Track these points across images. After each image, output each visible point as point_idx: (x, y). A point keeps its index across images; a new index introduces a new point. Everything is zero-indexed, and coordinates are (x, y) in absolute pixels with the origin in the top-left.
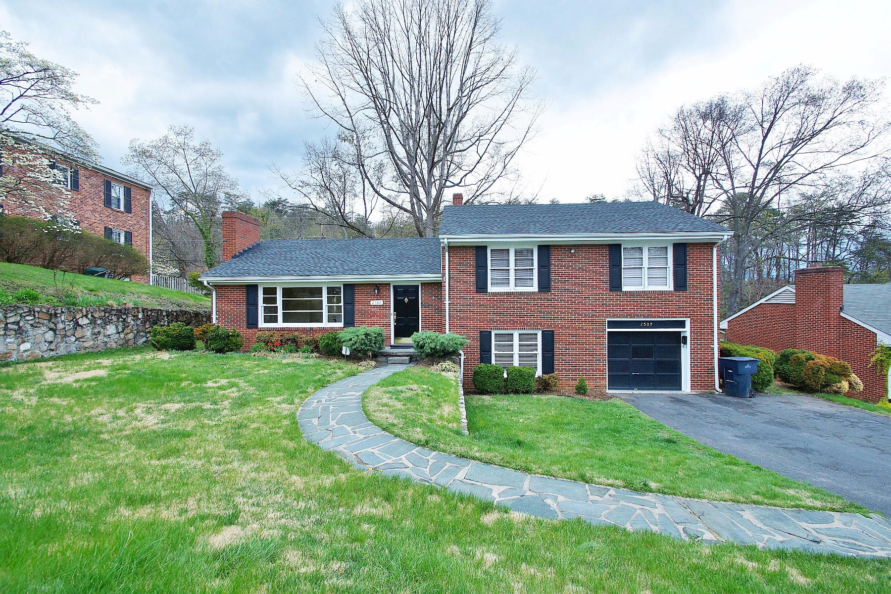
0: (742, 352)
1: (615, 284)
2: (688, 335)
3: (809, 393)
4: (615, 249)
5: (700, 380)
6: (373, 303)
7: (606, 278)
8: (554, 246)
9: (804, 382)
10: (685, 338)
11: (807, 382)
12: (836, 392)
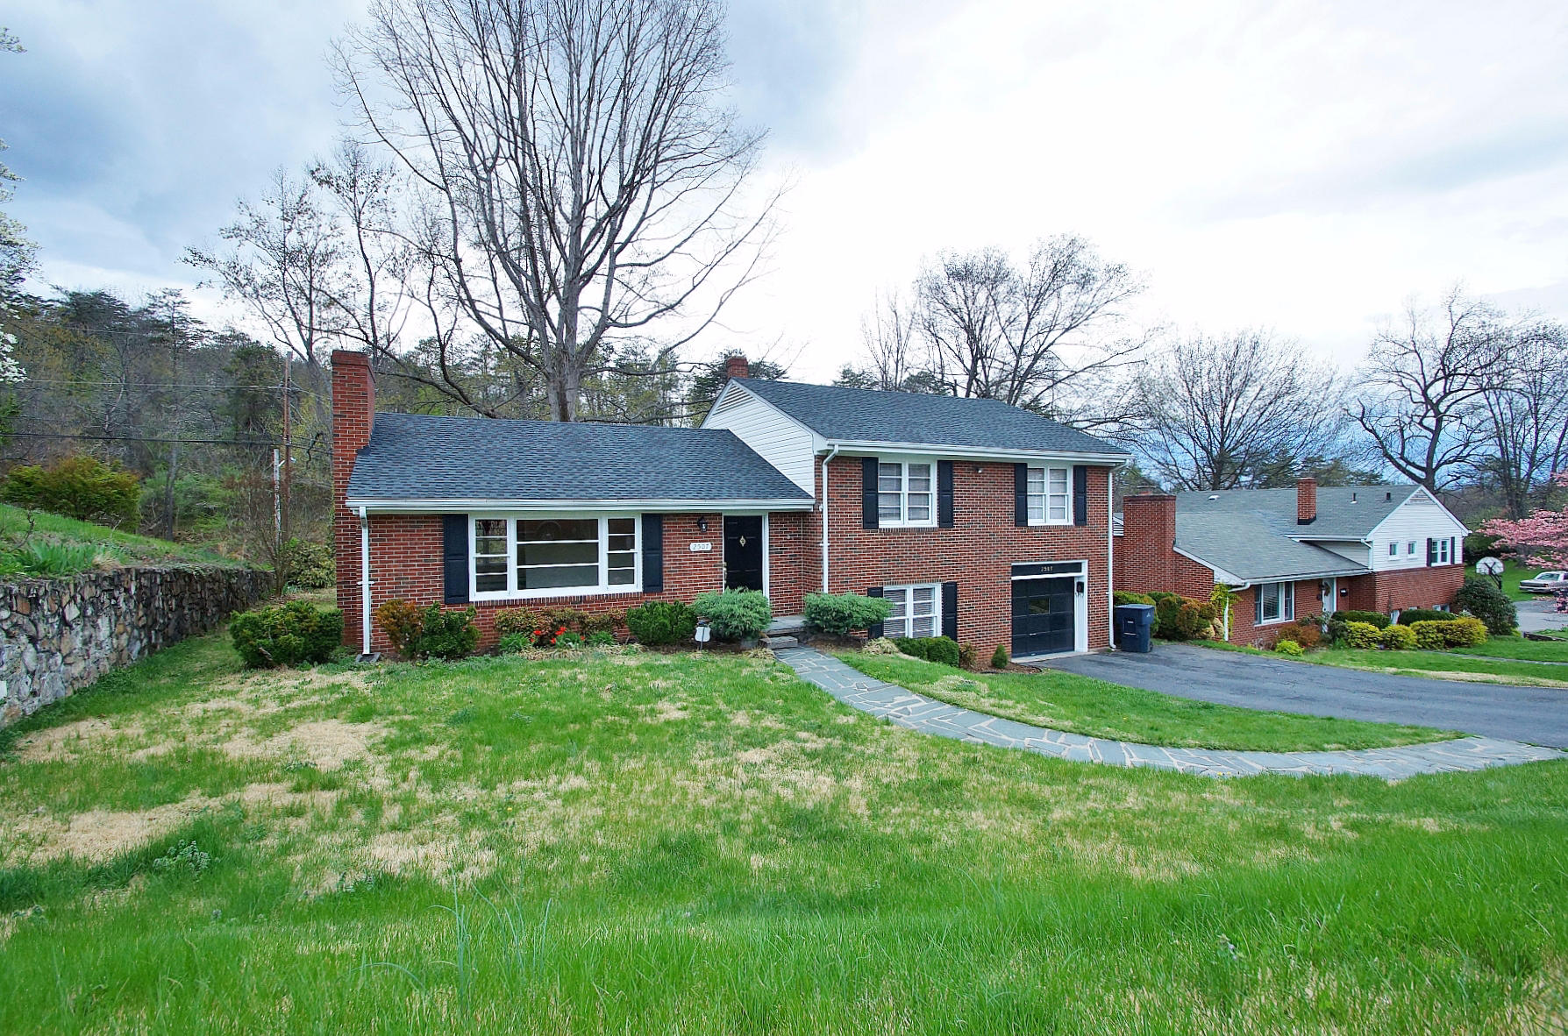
0: (1131, 599)
1: (1021, 517)
2: (1085, 581)
3: (1180, 641)
4: (1020, 471)
5: (1095, 639)
6: (695, 547)
7: (1011, 508)
8: (957, 462)
9: (1176, 629)
10: (1081, 585)
11: (1181, 628)
12: (1204, 638)
